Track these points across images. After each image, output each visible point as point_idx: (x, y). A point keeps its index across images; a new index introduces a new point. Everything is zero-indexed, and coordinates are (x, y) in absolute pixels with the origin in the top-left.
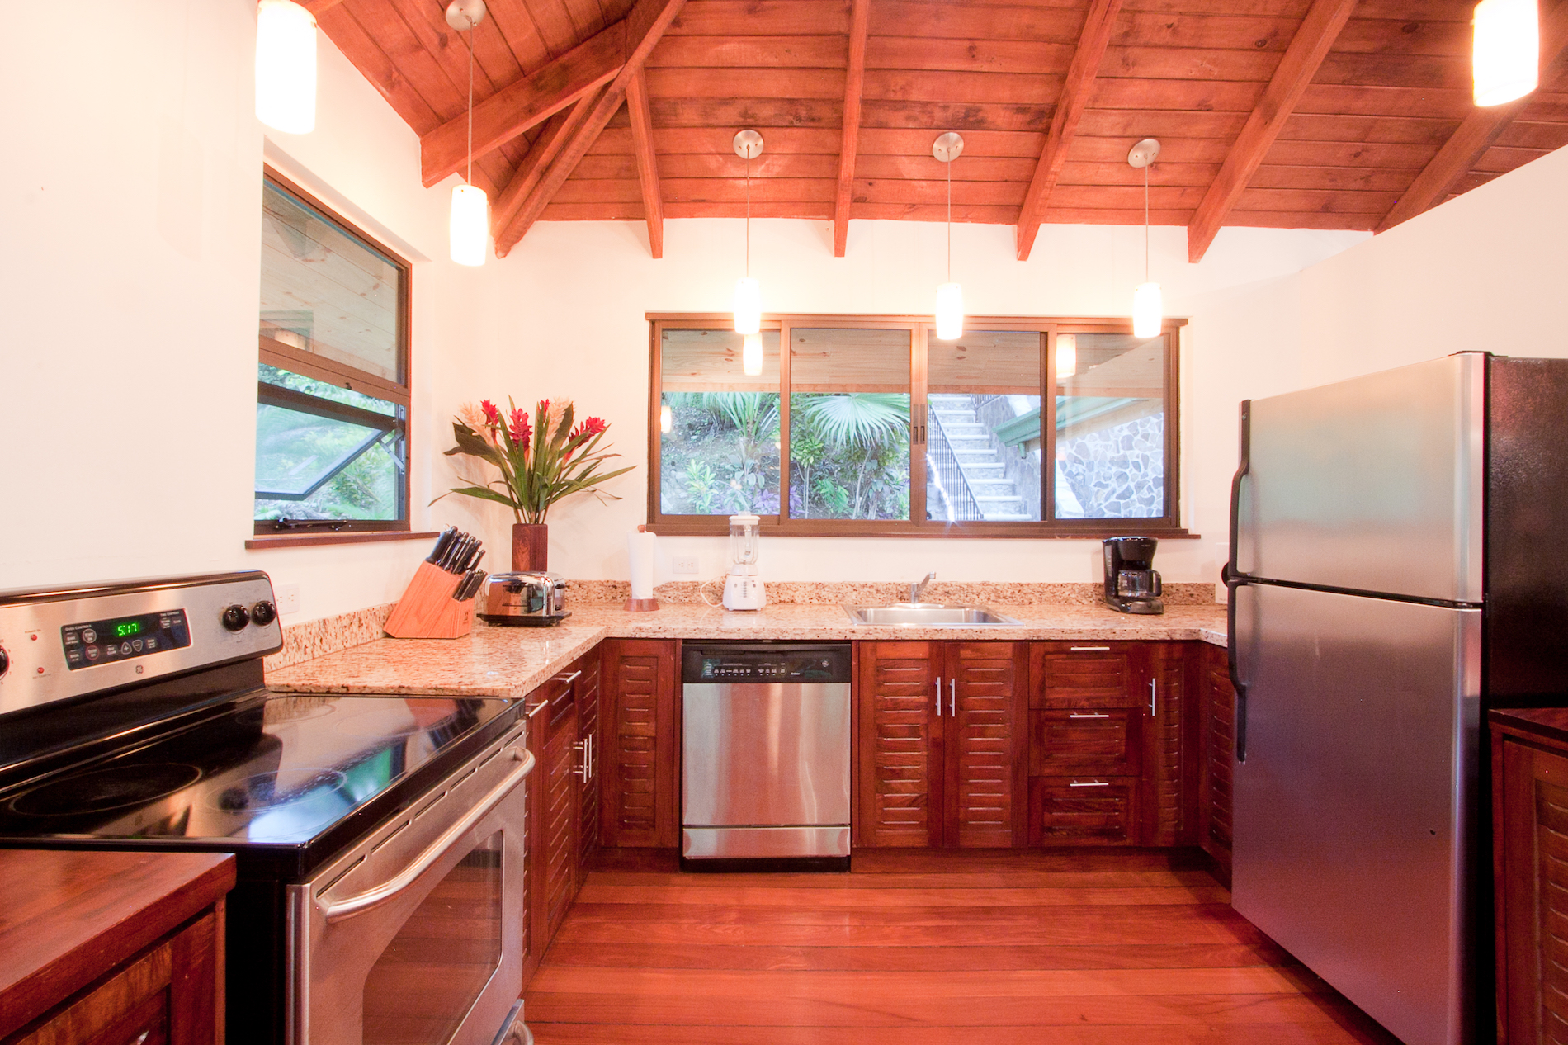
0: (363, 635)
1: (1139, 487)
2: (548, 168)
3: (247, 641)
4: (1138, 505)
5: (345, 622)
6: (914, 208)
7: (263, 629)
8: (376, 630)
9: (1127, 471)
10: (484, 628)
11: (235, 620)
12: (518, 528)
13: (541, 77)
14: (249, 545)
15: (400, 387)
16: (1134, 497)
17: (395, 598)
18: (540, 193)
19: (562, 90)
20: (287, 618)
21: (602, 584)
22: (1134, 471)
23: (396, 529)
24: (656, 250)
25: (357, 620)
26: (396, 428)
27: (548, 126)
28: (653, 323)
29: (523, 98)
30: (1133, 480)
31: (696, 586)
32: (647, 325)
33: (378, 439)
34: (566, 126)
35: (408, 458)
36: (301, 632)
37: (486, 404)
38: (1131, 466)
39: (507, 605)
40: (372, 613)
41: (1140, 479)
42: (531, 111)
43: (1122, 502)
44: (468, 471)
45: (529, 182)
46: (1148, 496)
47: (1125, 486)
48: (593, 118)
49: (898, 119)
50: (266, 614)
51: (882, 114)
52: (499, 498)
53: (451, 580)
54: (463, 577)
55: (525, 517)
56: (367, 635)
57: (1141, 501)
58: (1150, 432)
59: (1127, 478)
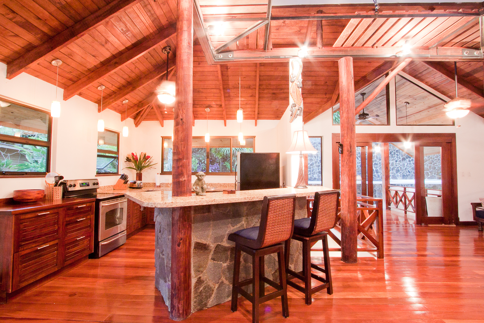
0: (110, 189)
1: (316, 162)
2: (142, 115)
3: (95, 187)
4: (315, 167)
5: (108, 187)
6: (205, 118)
7: (97, 185)
8: (112, 189)
9: (313, 158)
10: (129, 189)
11: (94, 184)
12: (137, 174)
13: (139, 105)
14: (96, 176)
15: (118, 153)
16: (314, 165)
17: (115, 184)
18: (141, 119)
19: (142, 107)
20: (100, 185)
21: (153, 183)
22: (314, 158)
23: (116, 174)
24: (162, 126)
25: (109, 186)
26: (117, 158)
27: (140, 112)
28: (162, 138)
29: (136, 108)
30: (314, 161)
31: (168, 183)
32: (161, 138)
33: (114, 160)
34: (143, 111)
35: (118, 163)
36: (102, 187)
37: (132, 153)
38: (314, 157)
39: (133, 185)
40: (112, 186)
41: (316, 160)
42: (137, 110)
43: (311, 166)
44: (129, 164)
45: (139, 117)
46: (318, 165)
47: (312, 162)
48: (148, 109)
49: (198, 106)
50: (97, 184)
51: (195, 106)
52: (134, 169)
53: (123, 181)
54: (125, 181)
55: (138, 172)
56: (111, 189)
57: (316, 166)
58: (319, 148)
59: (313, 160)
